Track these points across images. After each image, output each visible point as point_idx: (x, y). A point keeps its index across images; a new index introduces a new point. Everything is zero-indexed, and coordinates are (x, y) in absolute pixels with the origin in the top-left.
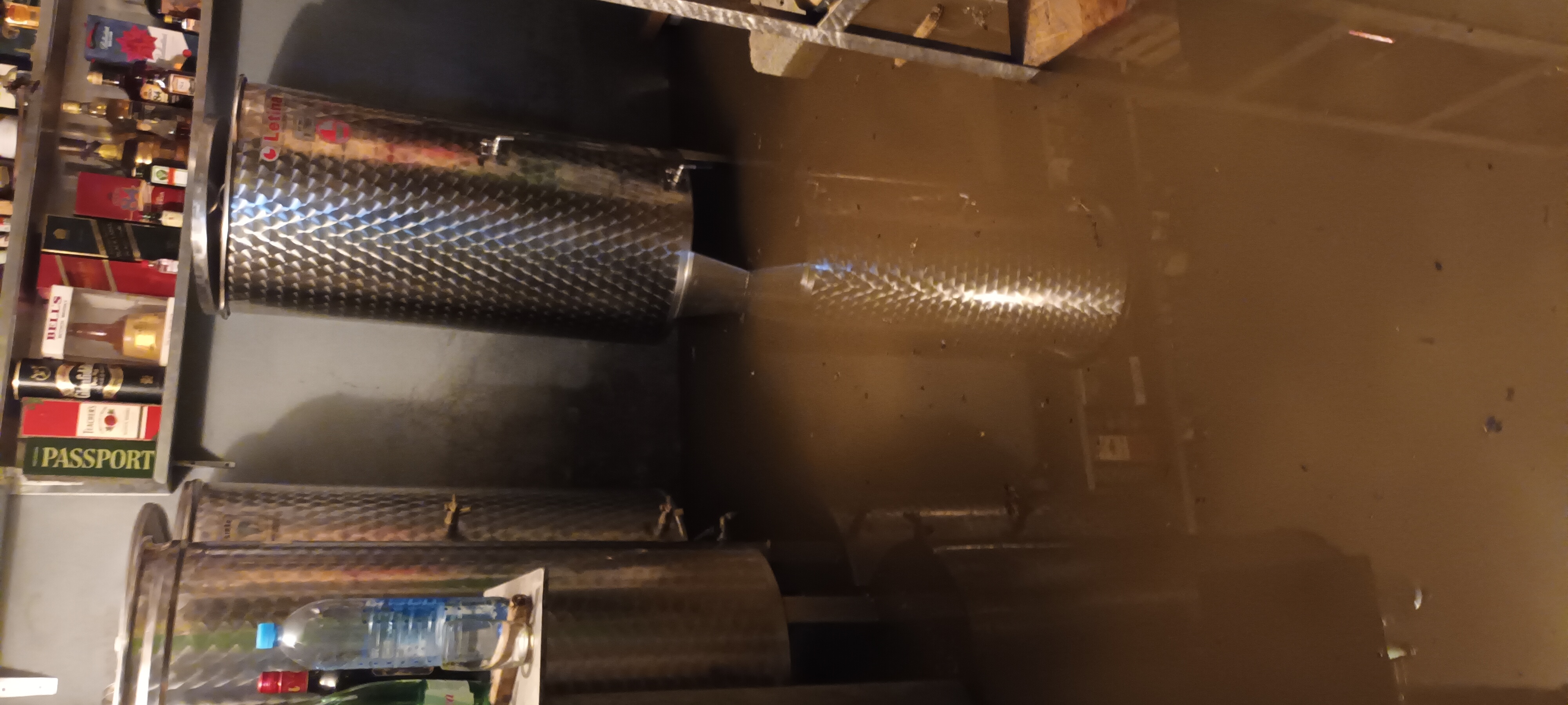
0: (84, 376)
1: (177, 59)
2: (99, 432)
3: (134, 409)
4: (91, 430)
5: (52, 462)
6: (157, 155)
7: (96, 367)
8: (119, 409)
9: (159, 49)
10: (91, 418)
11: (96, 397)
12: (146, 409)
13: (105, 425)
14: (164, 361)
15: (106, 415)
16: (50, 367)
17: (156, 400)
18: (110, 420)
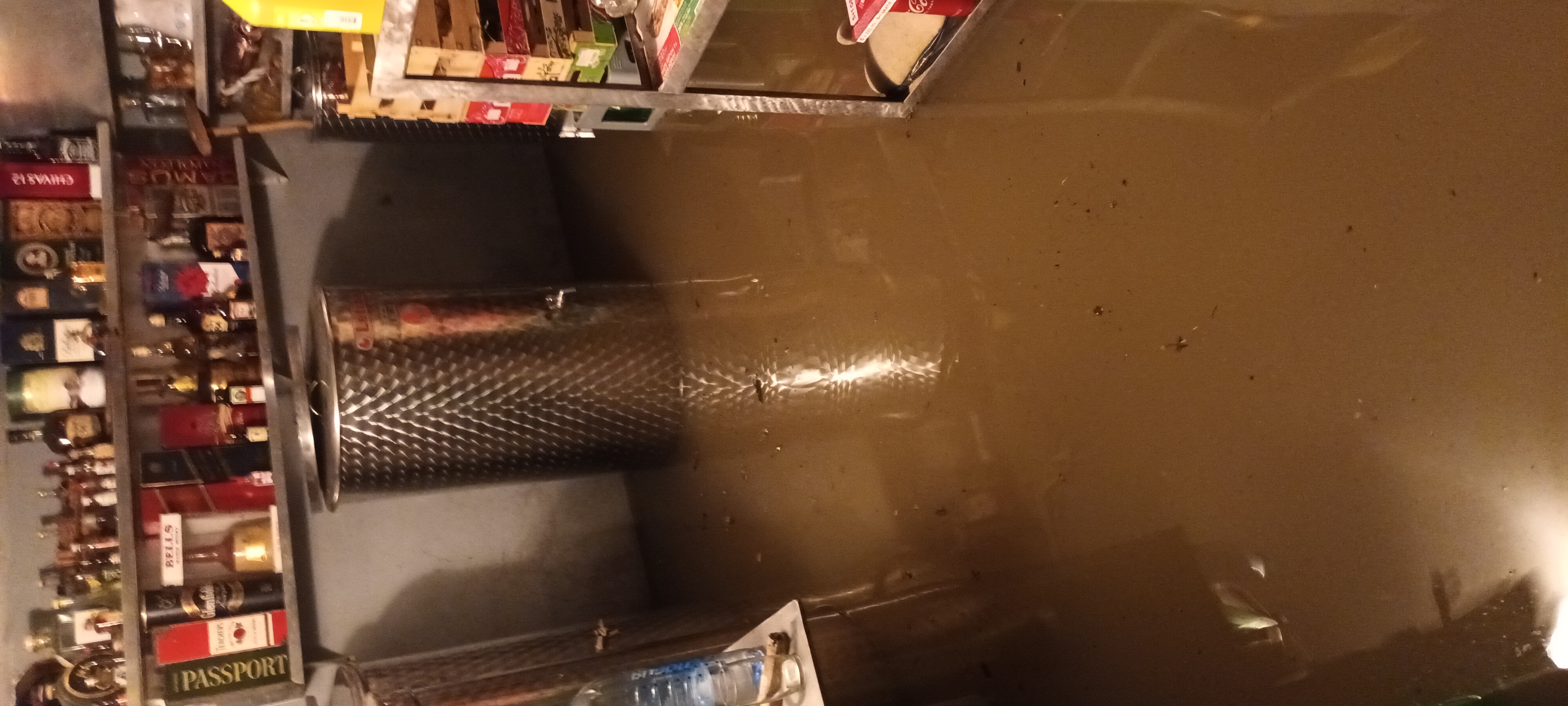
0: (207, 596)
1: (230, 289)
2: (231, 646)
3: (259, 618)
4: (223, 647)
5: (191, 685)
6: (231, 378)
7: (215, 585)
8: (245, 621)
9: (213, 283)
10: (220, 634)
11: (221, 613)
12: (270, 616)
13: (235, 639)
14: (278, 567)
15: (234, 629)
16: (174, 594)
17: (280, 605)
18: (239, 633)
